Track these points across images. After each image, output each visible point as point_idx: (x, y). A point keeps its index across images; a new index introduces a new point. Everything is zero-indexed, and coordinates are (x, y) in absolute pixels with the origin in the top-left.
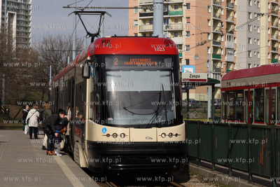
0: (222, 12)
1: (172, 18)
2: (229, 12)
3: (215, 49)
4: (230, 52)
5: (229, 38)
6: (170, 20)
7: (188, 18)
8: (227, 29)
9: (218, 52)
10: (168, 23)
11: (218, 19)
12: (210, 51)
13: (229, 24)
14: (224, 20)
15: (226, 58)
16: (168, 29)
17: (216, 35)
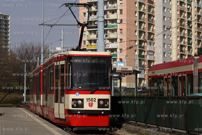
0: (145, 26)
1: (110, 30)
2: (150, 25)
3: (140, 51)
4: (150, 53)
5: (150, 43)
6: (108, 31)
7: (121, 30)
8: (148, 37)
9: (143, 54)
10: (107, 33)
11: (142, 30)
12: (137, 53)
13: (150, 34)
14: (147, 31)
15: (148, 58)
16: (107, 38)
17: (141, 42)
